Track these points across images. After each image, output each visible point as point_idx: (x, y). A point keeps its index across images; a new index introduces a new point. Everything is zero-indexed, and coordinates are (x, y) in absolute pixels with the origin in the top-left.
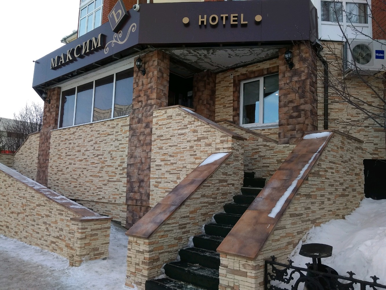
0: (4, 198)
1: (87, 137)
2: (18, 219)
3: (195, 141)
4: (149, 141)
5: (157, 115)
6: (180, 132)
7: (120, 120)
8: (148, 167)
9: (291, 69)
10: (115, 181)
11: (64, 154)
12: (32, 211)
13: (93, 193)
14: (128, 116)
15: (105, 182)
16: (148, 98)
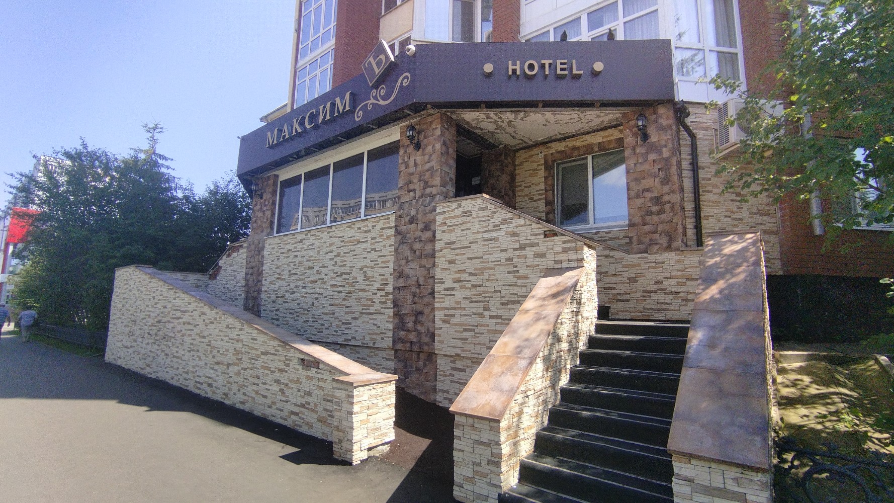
0: (203, 340)
1: (322, 246)
2: (228, 374)
3: (515, 249)
4: (431, 252)
5: (443, 210)
6: (485, 235)
7: (377, 219)
8: (430, 291)
9: (645, 143)
10: (372, 314)
11: (286, 272)
12: (253, 361)
13: (337, 332)
14: (392, 212)
15: (357, 315)
16: (426, 185)
